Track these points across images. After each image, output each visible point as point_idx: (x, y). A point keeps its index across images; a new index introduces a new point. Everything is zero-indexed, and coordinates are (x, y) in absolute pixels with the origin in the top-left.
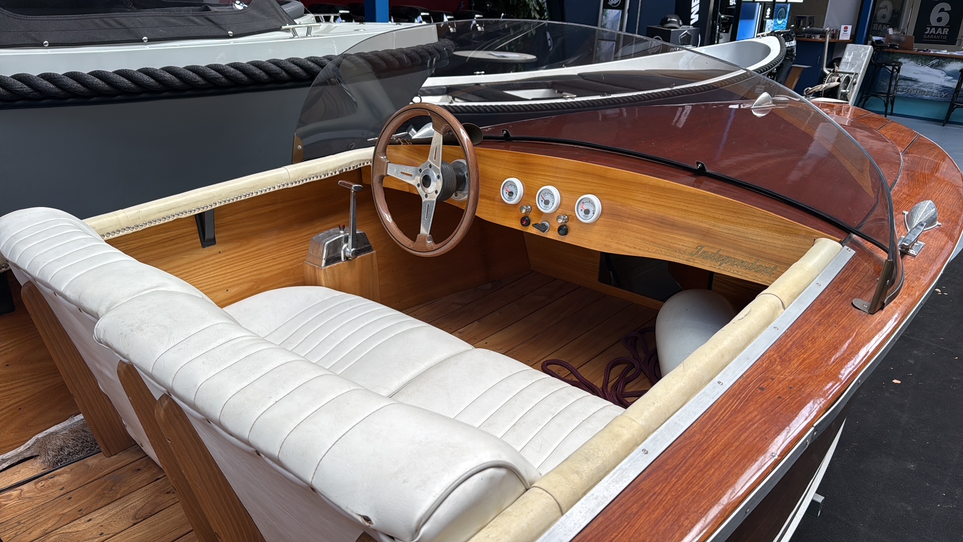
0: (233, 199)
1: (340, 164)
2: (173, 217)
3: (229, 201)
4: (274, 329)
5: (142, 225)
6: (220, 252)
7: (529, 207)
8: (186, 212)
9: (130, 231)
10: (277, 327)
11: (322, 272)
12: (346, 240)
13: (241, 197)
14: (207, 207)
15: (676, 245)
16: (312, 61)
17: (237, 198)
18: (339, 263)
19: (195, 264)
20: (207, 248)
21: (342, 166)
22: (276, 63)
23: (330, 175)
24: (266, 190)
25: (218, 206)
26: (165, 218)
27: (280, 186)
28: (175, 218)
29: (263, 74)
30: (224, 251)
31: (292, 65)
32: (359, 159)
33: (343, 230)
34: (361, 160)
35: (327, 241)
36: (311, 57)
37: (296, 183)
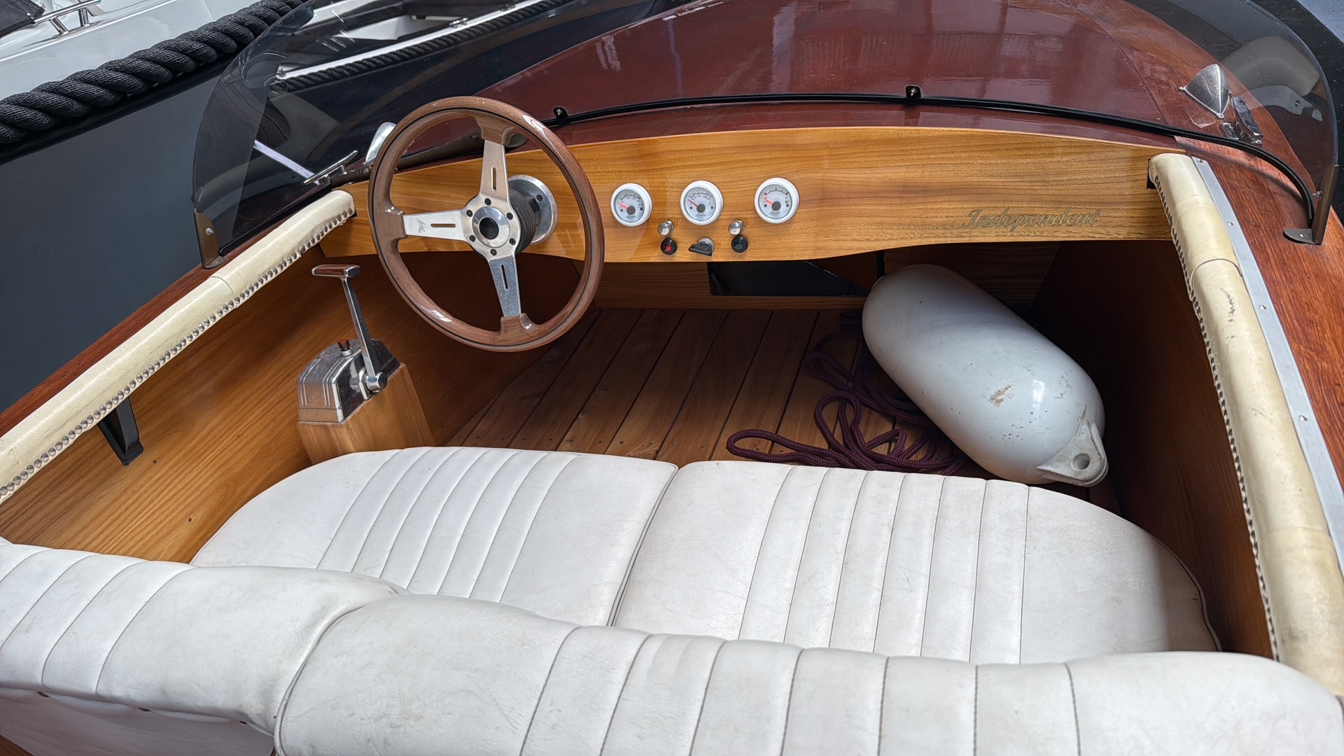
0: (159, 364)
1: (298, 240)
2: (73, 436)
3: (153, 368)
4: (321, 557)
5: (26, 473)
6: (155, 462)
7: (670, 222)
8: (92, 418)
9: (9, 492)
10: (324, 551)
11: (345, 430)
12: (360, 363)
13: (169, 355)
14: (123, 394)
15: (936, 220)
16: (117, 70)
17: (164, 359)
18: (362, 405)
19: (123, 499)
20: (131, 463)
21: (302, 241)
22: (53, 89)
23: (288, 264)
24: (203, 327)
25: (138, 385)
26: (61, 444)
27: (221, 312)
28: (77, 436)
29: (40, 115)
30: (161, 457)
31: (85, 86)
32: (323, 220)
33: (349, 349)
34: (325, 222)
35: (333, 376)
36: (111, 63)
37: (244, 297)
